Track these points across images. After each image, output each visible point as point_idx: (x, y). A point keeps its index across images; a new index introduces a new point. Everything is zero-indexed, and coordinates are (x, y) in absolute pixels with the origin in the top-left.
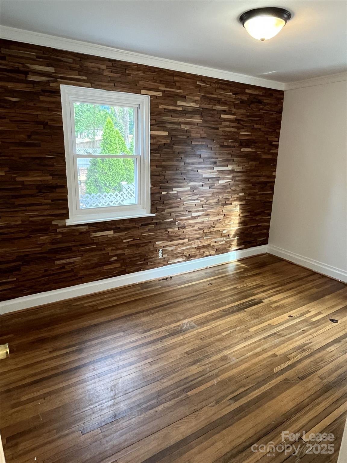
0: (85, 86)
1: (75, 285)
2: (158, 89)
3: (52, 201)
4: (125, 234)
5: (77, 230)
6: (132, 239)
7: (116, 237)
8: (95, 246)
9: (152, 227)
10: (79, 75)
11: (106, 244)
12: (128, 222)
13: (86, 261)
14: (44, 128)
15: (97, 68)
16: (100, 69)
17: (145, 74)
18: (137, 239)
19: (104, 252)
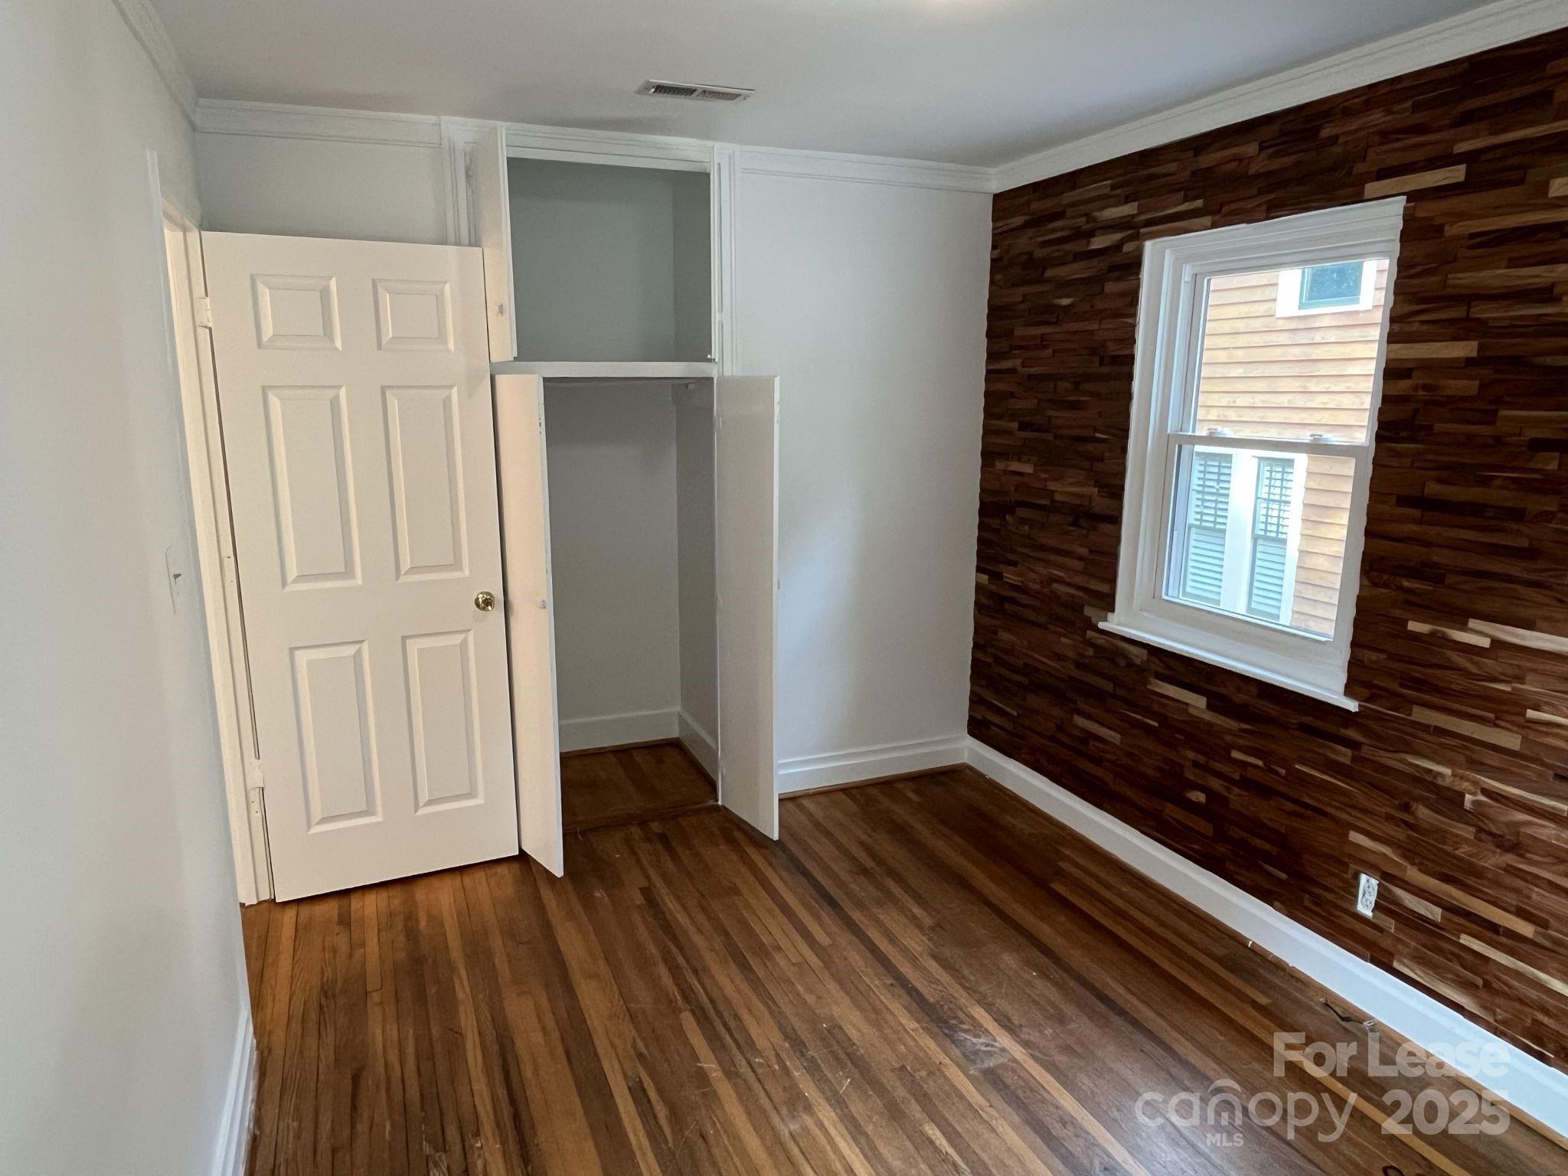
0: (1194, 228)
1: (1101, 809)
2: (1451, 155)
3: (1091, 552)
4: (1241, 730)
5: (1124, 655)
6: (1260, 763)
7: (1211, 725)
8: (1156, 724)
9: (1344, 755)
10: (1186, 200)
11: (1181, 731)
12: (1254, 690)
13: (1130, 755)
14: (1101, 364)
15: (1234, 160)
16: (1241, 160)
17: (1392, 113)
18: (1276, 773)
19: (1172, 755)
